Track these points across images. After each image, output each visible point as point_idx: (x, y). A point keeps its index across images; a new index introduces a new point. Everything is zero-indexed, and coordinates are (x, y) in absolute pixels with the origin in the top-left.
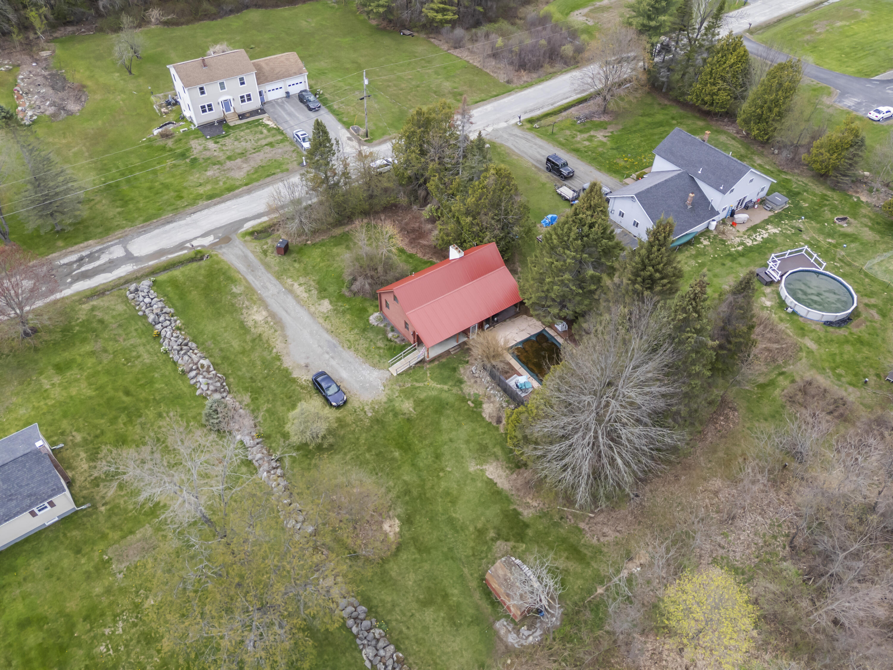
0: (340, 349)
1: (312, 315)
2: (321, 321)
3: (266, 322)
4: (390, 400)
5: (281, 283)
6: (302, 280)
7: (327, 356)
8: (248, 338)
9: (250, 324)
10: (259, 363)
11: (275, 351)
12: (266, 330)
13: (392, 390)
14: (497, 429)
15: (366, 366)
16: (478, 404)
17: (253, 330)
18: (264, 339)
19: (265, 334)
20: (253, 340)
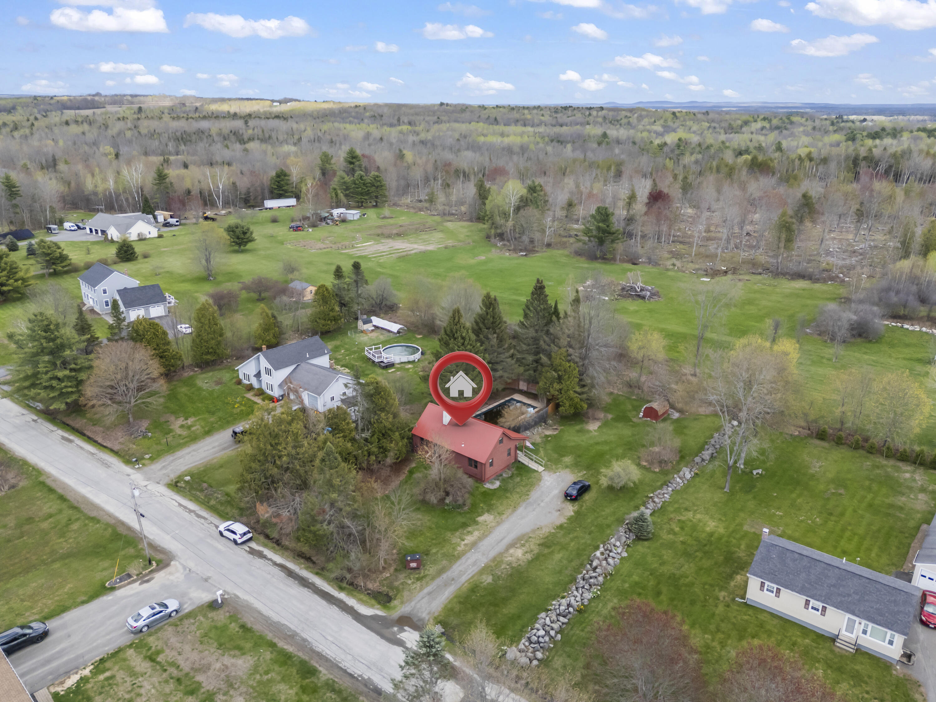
2: (505, 516)
3: (523, 545)
4: (567, 467)
6: (455, 540)
7: (542, 504)
8: (546, 551)
9: (529, 556)
10: (571, 536)
11: (553, 531)
12: (531, 543)
13: (557, 469)
14: (562, 429)
15: (542, 483)
16: (547, 436)
17: (536, 552)
18: (542, 541)
19: (538, 542)
20: (548, 547)
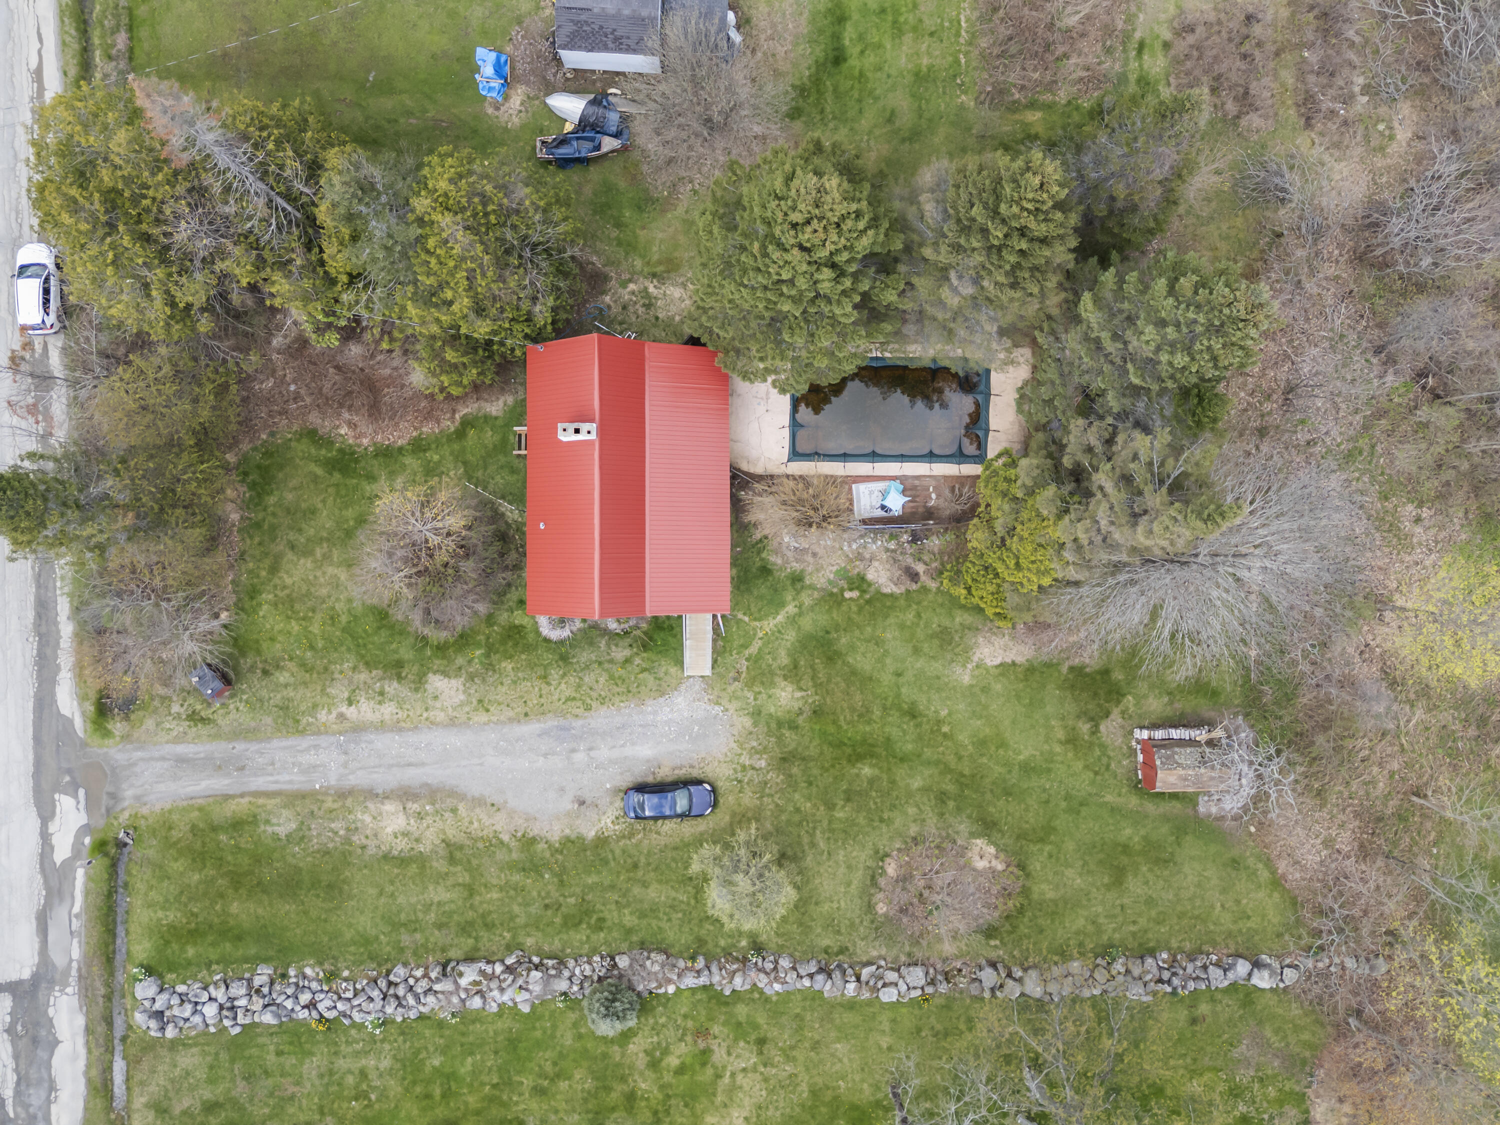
0: (578, 723)
1: (452, 723)
2: (482, 717)
5: (318, 733)
8: (441, 865)
9: (401, 845)
12: (440, 824)
13: (734, 697)
14: (925, 589)
16: (860, 582)
17: (421, 848)
18: (461, 838)
